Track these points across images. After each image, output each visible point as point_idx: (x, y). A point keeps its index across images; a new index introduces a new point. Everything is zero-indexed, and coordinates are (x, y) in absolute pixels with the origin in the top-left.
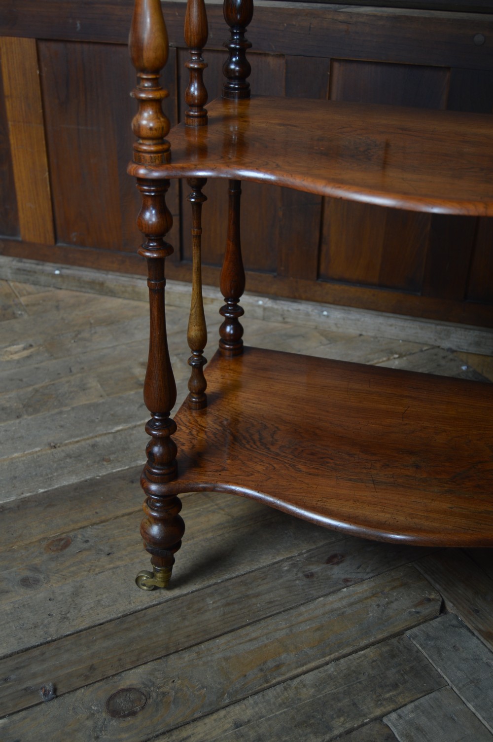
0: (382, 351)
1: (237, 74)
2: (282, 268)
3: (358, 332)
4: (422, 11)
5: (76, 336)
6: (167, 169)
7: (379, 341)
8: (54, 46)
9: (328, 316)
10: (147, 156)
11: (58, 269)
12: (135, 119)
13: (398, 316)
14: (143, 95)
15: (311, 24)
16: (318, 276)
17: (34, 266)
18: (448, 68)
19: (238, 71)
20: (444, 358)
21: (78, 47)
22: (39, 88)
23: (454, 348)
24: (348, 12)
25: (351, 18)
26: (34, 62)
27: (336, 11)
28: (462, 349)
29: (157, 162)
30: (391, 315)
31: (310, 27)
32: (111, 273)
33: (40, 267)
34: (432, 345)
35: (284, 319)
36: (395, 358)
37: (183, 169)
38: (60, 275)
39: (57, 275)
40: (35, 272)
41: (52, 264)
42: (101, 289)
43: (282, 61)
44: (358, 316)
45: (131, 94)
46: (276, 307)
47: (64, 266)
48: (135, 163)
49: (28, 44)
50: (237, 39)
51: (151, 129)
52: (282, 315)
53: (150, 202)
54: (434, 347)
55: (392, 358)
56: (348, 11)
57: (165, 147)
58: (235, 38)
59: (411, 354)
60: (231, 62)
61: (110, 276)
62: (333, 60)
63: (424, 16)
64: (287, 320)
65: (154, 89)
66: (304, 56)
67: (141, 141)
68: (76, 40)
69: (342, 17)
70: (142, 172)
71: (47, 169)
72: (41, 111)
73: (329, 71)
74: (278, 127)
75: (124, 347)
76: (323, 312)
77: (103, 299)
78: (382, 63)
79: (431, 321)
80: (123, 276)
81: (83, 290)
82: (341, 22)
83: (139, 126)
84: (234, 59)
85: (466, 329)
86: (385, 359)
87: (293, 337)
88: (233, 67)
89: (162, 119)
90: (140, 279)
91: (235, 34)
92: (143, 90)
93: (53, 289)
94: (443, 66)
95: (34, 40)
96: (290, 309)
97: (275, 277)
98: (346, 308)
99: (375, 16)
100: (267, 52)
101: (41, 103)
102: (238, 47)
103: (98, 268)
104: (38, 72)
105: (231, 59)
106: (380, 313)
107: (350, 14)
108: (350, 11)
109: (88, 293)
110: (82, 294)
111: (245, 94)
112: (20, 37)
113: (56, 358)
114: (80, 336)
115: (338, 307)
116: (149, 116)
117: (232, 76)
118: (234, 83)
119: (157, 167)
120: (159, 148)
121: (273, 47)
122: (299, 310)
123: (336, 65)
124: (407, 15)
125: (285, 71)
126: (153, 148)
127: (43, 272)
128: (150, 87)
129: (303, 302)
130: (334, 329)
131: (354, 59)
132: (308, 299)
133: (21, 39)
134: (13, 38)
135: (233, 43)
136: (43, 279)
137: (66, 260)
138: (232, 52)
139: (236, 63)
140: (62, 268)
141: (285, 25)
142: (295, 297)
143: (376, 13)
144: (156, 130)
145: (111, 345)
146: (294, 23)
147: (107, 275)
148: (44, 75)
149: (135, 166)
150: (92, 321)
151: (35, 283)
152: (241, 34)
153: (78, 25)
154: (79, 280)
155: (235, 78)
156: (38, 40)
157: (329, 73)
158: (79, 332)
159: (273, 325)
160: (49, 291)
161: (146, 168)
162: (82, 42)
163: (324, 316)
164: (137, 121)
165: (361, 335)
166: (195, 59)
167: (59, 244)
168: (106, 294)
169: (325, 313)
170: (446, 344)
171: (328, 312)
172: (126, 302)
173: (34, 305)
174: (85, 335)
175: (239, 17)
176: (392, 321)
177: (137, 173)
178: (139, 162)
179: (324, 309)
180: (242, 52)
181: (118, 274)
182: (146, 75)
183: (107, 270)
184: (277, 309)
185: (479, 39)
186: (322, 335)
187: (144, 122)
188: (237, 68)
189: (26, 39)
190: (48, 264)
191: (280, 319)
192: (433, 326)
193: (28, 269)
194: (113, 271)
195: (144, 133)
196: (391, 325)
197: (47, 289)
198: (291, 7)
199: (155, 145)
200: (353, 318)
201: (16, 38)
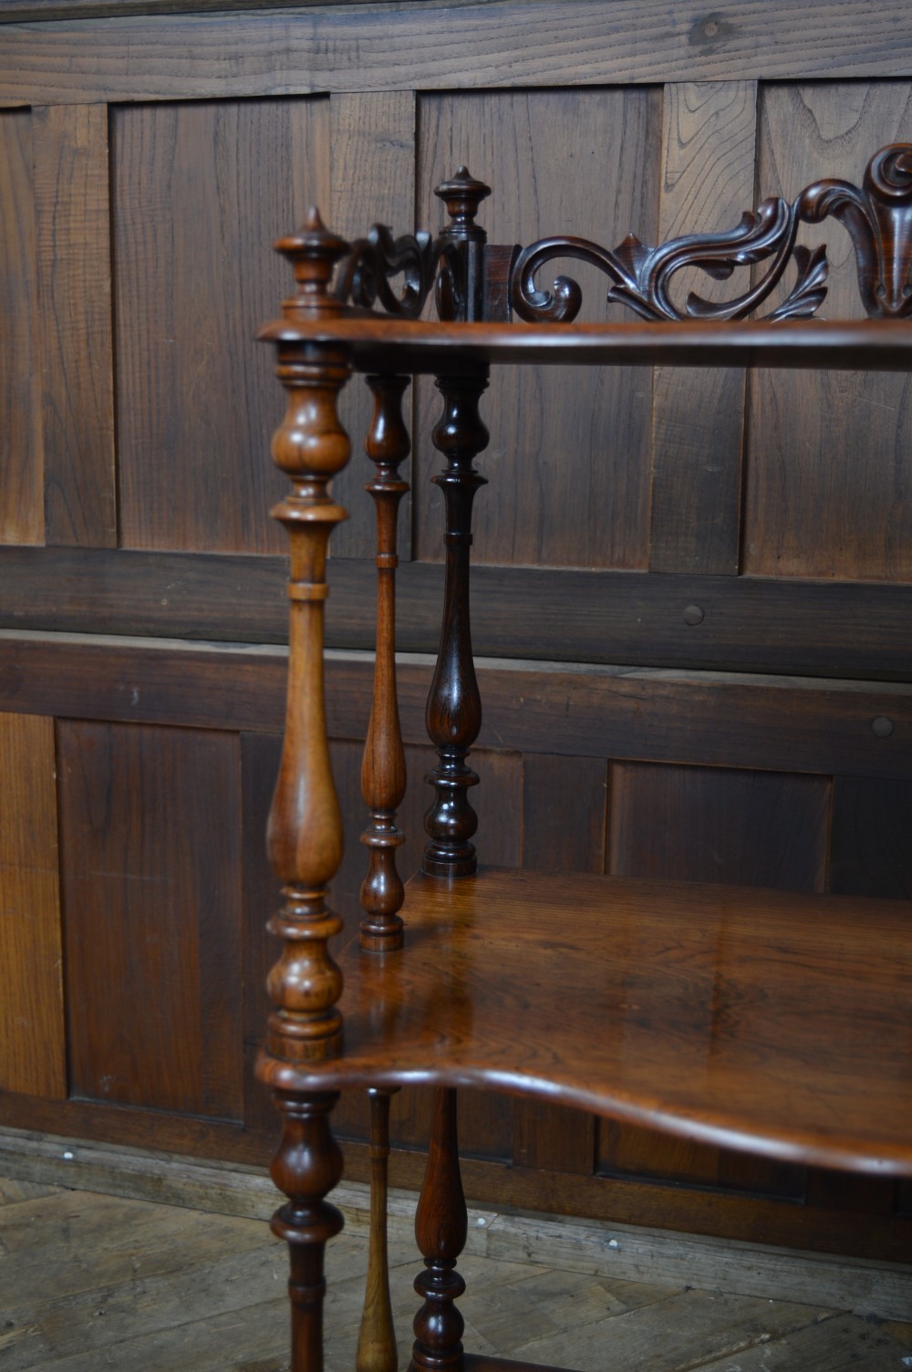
0: (736, 1325)
1: (452, 832)
2: (524, 1151)
3: (685, 1283)
4: (772, 677)
5: (105, 1299)
6: (337, 1070)
7: (726, 1301)
8: (86, 729)
9: (619, 1250)
10: (298, 1045)
11: (70, 1151)
12: (274, 971)
13: (762, 1247)
14: (292, 931)
15: (569, 698)
16: (597, 1165)
17: (21, 1142)
18: (830, 777)
19: (453, 827)
20: (863, 1337)
21: (133, 732)
22: (55, 804)
23: (882, 1314)
24: (638, 680)
25: (643, 689)
26: (49, 759)
27: (614, 677)
28: (898, 1316)
29: (318, 1055)
30: (748, 1245)
31: (568, 704)
32: (176, 1157)
33: (34, 1144)
34: (837, 1309)
35: (529, 1255)
36: (763, 1342)
37: (368, 1068)
38: (74, 1162)
39: (68, 1160)
40: (24, 1155)
41: (58, 1138)
42: (157, 1190)
43: (517, 763)
44: (681, 1250)
45: (269, 926)
46: (513, 1230)
47: (82, 1142)
48: (271, 1055)
49: (39, 726)
50: (450, 769)
51: (307, 994)
52: (525, 1247)
53: (299, 1133)
54: (840, 1313)
55: (757, 1340)
56: (637, 677)
57: (333, 1025)
58: (448, 767)
59: (794, 1331)
60: (439, 811)
61: (175, 1165)
62: (611, 762)
63: (777, 686)
64: (536, 1257)
65: (315, 917)
66: (557, 754)
67: (285, 1014)
68: (130, 721)
69: (626, 688)
70: (286, 1075)
71: (60, 953)
72: (56, 845)
73: (606, 780)
74: (542, 951)
75: (203, 1325)
76: (609, 1241)
77: (160, 1211)
78: (705, 767)
79: (829, 1257)
80: (201, 1166)
81: (120, 1192)
82: (625, 696)
83: (284, 988)
84: (445, 807)
85: (903, 1273)
86: (742, 1344)
87: (550, 1295)
88: (443, 818)
89: (329, 974)
90: (235, 1171)
91: (449, 761)
92: (292, 921)
93: (58, 1190)
94: (818, 772)
95: (52, 719)
96: (541, 1235)
97: (509, 1167)
98: (656, 1232)
99: (688, 686)
100: (488, 747)
101: (56, 832)
102: (453, 784)
103: (152, 1147)
104: (55, 776)
105: (440, 806)
106: (725, 1241)
107: (642, 683)
108: (640, 677)
109: (129, 1198)
110: (117, 1200)
111: (467, 868)
112: (24, 712)
113: (60, 1356)
114: (111, 1301)
115: (639, 1230)
116: (303, 969)
117: (443, 834)
118: (445, 847)
119: (317, 1065)
120: (322, 1028)
121: (500, 738)
122: (560, 1237)
123: (618, 771)
124: (745, 684)
125: (522, 780)
126: (308, 1030)
127: (38, 1155)
128: (307, 914)
129: (568, 1218)
130: (633, 1276)
131: (652, 761)
132: (578, 1213)
133: (26, 716)
134: (11, 715)
135: (444, 778)
136: (38, 1168)
137: (89, 1131)
138: (444, 794)
139: (450, 813)
140: (79, 1147)
141: (522, 700)
142: (550, 1210)
143: (688, 681)
144: (317, 995)
145: (176, 1323)
146: (539, 697)
147: (168, 1161)
148: (65, 780)
149: (272, 1062)
150: (137, 1265)
151: (21, 1177)
152: (459, 761)
153: (136, 694)
154: (112, 1171)
155: (449, 839)
156: (58, 719)
157: (605, 785)
158: (110, 1292)
159: (508, 1268)
160: (50, 1194)
161: (294, 1066)
162: (140, 724)
163: (612, 1248)
164: (280, 977)
165: (688, 1288)
166: (382, 830)
167: (75, 1098)
168: (166, 1201)
169: (614, 1243)
170: (865, 1307)
171: (618, 1241)
172: (207, 1217)
173: (17, 1227)
174: (123, 1298)
175: (455, 731)
176: (750, 1260)
177: (276, 1079)
178: (282, 1056)
179: (611, 1234)
180: (460, 794)
181: (192, 1159)
182: (299, 892)
183: (170, 1151)
184: (516, 1235)
185: (882, 725)
186: (609, 1290)
187: (293, 980)
188: (452, 822)
189: (37, 718)
190: (51, 1137)
191: (522, 1255)
192: (835, 1268)
193: (9, 1148)
194: (182, 1153)
195: (293, 1000)
196: (749, 1268)
197: (45, 1188)
198: (532, 670)
199: (313, 1022)
200: (671, 1252)
201: (16, 715)
